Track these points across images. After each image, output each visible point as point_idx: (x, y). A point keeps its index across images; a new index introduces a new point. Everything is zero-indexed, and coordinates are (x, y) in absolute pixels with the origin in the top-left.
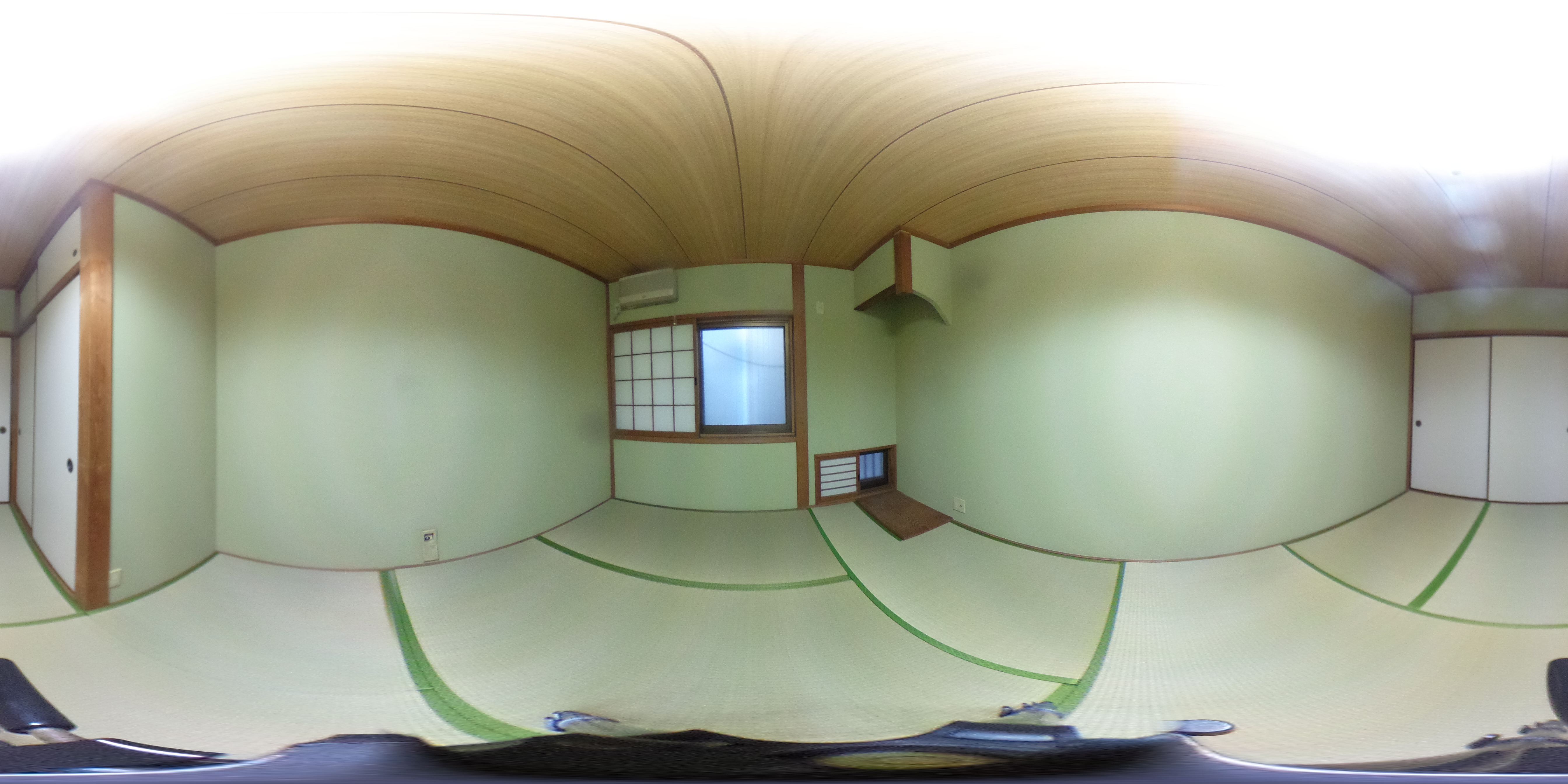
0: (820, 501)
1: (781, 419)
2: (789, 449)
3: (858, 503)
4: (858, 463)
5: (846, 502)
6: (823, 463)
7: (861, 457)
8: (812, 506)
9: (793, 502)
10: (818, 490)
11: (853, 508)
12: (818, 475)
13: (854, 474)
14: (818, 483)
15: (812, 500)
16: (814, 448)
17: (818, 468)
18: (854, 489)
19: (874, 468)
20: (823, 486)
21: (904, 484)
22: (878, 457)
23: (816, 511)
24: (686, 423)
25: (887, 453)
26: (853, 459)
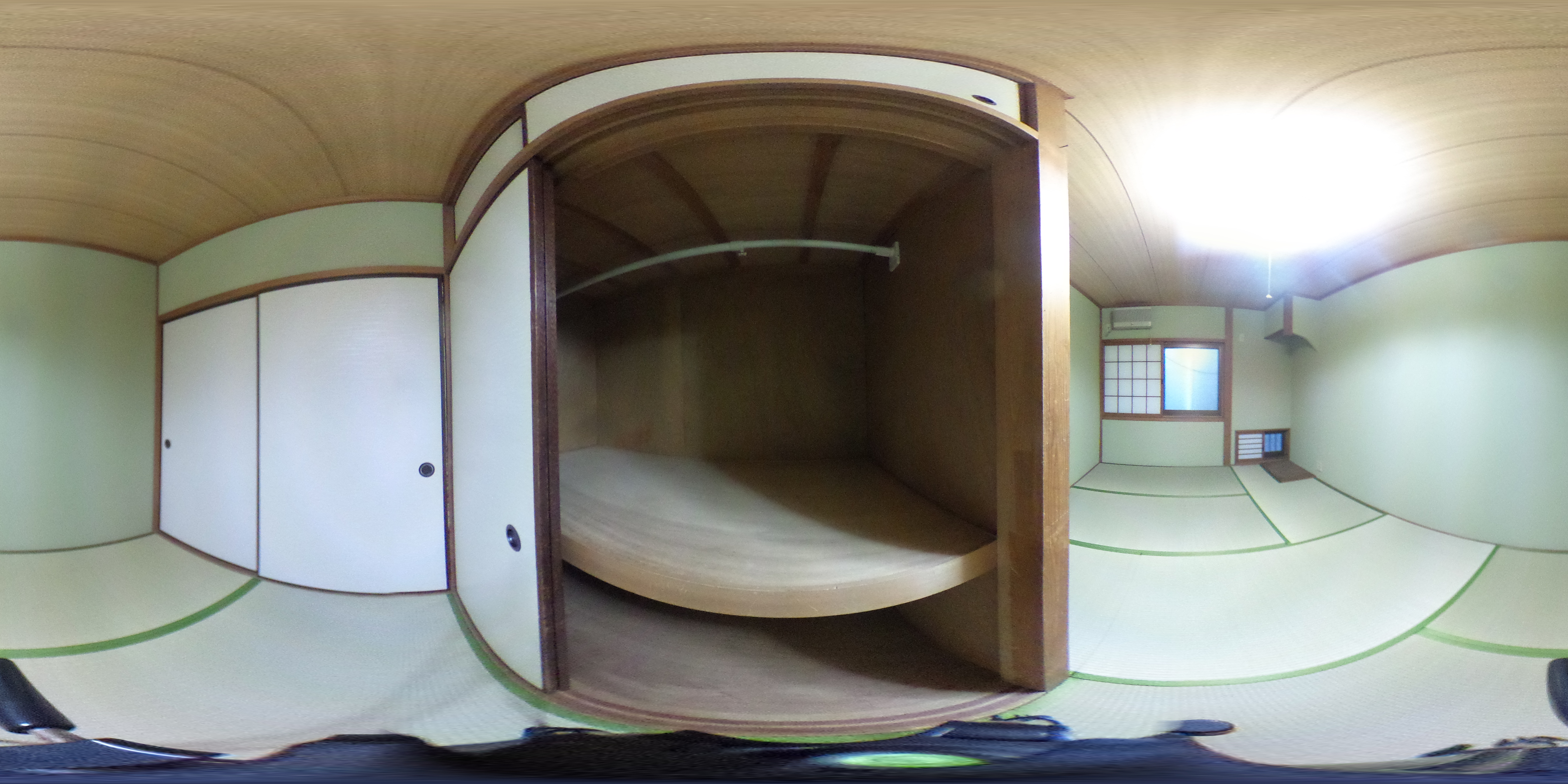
0: (1238, 462)
1: (1213, 407)
2: (1220, 426)
3: (1263, 465)
4: (1263, 439)
5: (1255, 464)
6: (1241, 437)
7: (1267, 436)
8: (1233, 465)
9: (1220, 462)
10: (1237, 454)
11: (1259, 469)
12: (1237, 444)
13: (1260, 446)
14: (1237, 450)
15: (1233, 461)
16: (1236, 425)
17: (1237, 439)
18: (1260, 456)
19: (1275, 444)
20: (1240, 452)
21: (1296, 456)
22: (1279, 436)
23: (1235, 468)
24: (1154, 408)
25: (1284, 433)
26: (1260, 436)
